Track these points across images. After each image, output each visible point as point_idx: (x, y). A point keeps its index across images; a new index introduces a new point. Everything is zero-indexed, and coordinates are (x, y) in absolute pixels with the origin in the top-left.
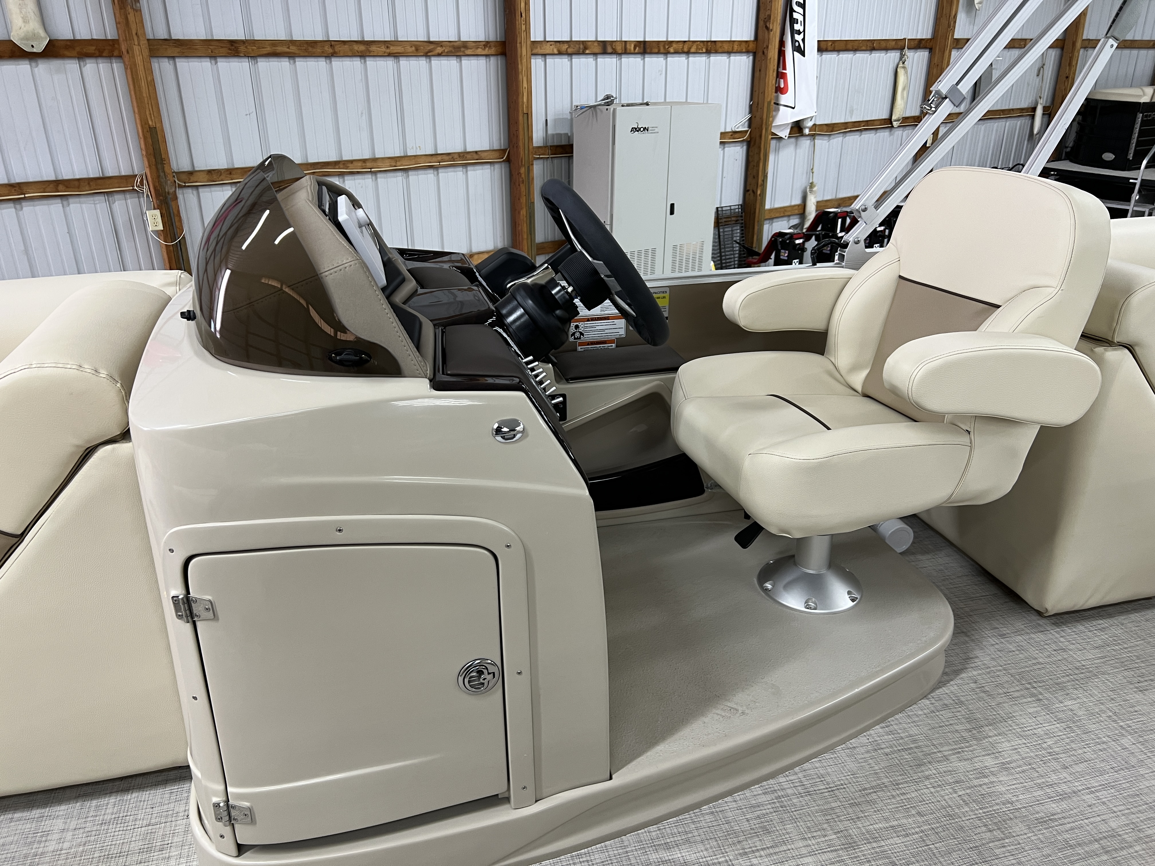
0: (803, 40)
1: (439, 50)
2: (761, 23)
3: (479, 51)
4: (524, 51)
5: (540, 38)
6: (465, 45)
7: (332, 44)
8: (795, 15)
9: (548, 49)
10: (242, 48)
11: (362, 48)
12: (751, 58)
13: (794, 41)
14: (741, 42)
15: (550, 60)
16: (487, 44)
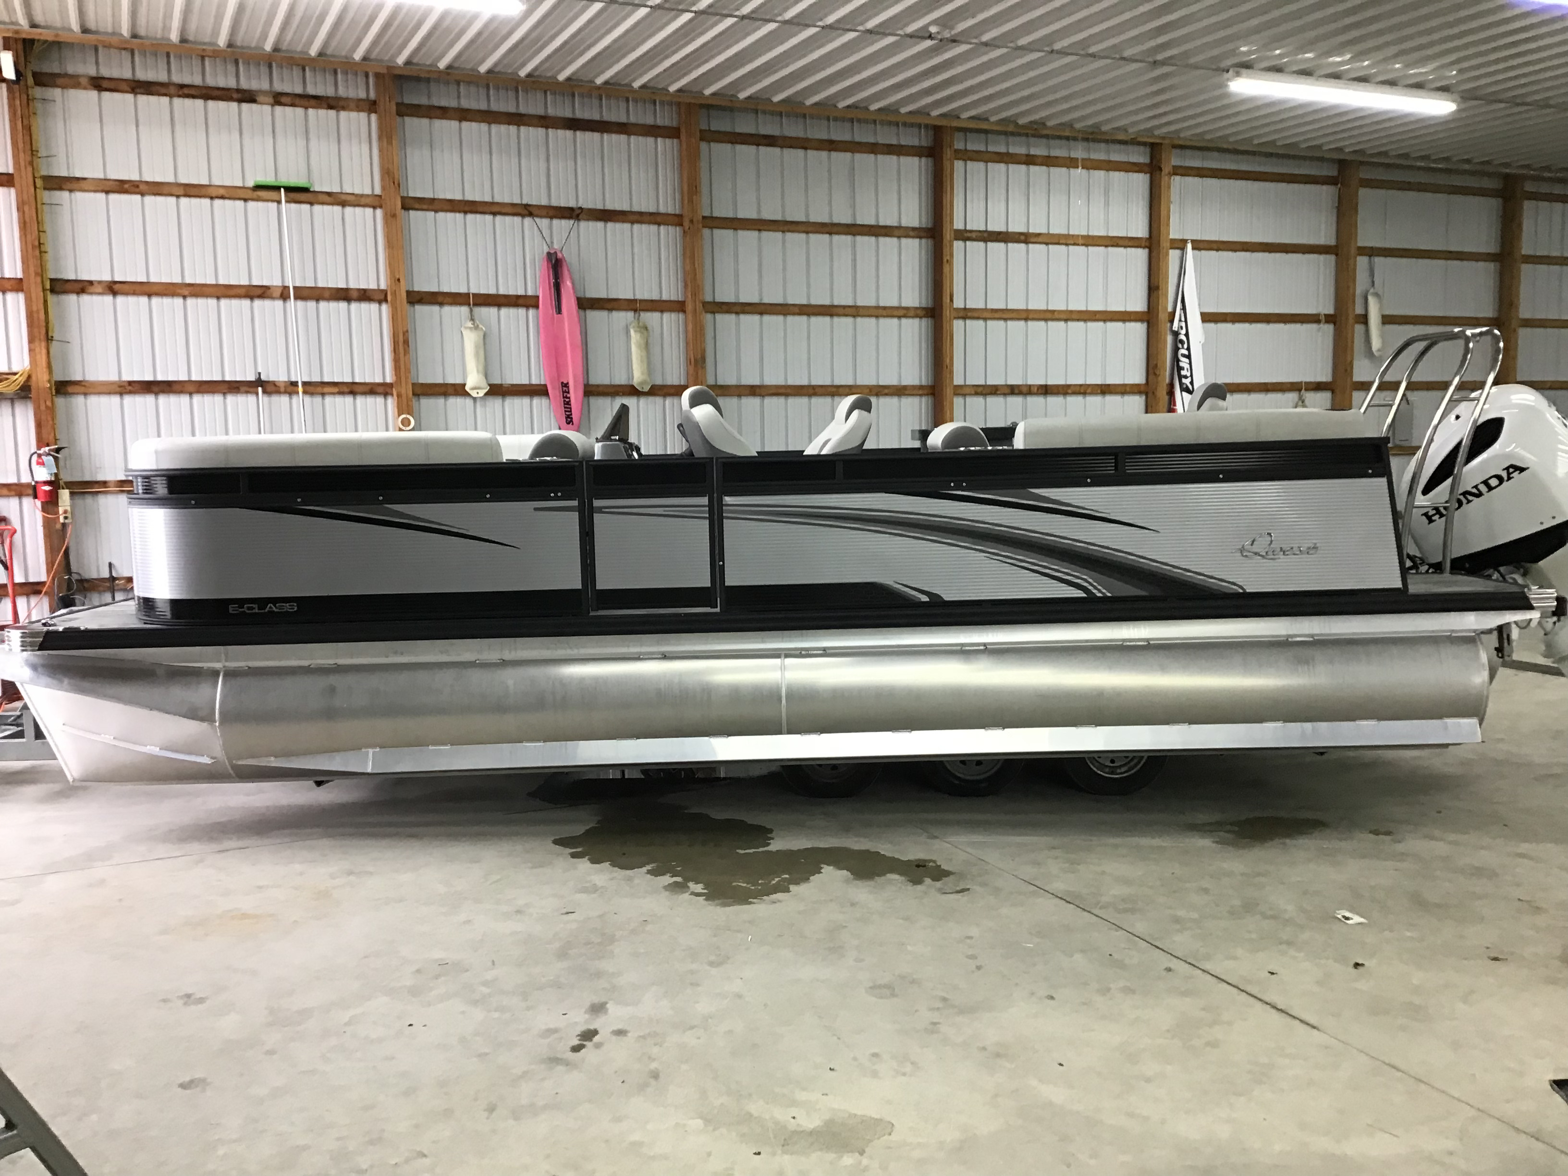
0: (1192, 383)
1: (886, 391)
2: (1151, 371)
3: (914, 392)
4: (949, 391)
5: (961, 382)
6: (905, 388)
7: (814, 387)
8: (1181, 364)
9: (967, 391)
10: (758, 390)
11: (834, 390)
12: (1144, 397)
13: (1181, 383)
14: (1133, 385)
15: (968, 399)
16: (921, 387)
